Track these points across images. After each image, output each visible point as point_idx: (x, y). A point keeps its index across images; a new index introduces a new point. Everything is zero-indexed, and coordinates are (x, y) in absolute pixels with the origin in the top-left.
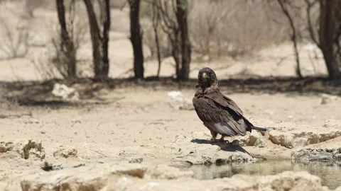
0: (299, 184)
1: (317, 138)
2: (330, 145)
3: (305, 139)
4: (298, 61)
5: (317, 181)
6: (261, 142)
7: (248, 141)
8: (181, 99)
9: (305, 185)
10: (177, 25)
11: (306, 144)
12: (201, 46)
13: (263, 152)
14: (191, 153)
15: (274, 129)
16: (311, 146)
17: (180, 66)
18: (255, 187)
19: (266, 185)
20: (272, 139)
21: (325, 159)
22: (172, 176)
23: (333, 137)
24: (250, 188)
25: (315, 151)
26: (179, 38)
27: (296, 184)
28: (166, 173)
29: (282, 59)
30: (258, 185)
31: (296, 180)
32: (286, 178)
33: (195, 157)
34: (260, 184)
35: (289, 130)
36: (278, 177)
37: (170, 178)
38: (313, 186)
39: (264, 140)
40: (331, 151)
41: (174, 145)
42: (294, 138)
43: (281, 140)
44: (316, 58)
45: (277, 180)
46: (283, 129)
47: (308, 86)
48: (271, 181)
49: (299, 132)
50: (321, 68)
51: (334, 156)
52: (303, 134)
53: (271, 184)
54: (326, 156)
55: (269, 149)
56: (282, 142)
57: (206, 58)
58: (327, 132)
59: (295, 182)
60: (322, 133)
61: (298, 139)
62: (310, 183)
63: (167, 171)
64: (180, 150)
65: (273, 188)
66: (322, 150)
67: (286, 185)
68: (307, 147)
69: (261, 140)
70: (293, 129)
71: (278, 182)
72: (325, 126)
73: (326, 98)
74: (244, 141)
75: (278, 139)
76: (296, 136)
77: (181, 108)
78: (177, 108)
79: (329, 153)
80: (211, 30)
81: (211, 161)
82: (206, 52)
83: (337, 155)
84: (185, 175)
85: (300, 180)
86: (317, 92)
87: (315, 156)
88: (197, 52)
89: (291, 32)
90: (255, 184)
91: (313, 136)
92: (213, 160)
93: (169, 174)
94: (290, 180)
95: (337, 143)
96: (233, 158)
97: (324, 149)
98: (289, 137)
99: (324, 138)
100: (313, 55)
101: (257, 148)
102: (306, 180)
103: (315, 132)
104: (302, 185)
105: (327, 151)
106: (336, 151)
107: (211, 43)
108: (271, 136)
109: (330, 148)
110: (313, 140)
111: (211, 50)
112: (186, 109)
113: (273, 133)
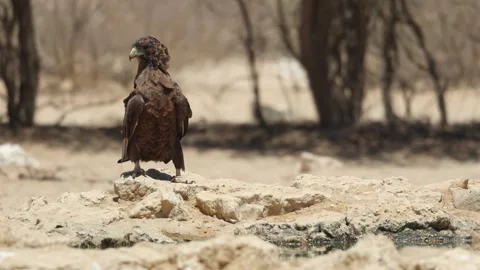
0: (244, 255)
1: (280, 206)
2: (303, 218)
3: (260, 207)
4: (256, 91)
5: (272, 251)
6: (181, 212)
7: (158, 210)
8: (21, 161)
9: (253, 257)
10: (10, 13)
11: (261, 216)
12: (58, 60)
13: (184, 228)
14: (58, 227)
15: (205, 189)
16: (270, 220)
17: (17, 99)
18: (172, 261)
19: (189, 257)
20: (201, 207)
21: (293, 241)
22: (36, 244)
23: (308, 205)
24: (163, 262)
25: (276, 228)
26: (15, 41)
27: (239, 256)
28: (24, 239)
29: (224, 88)
30: (176, 256)
31: (239, 248)
32: (222, 246)
33: (64, 234)
34: (180, 256)
35: (232, 191)
36: (208, 243)
37: (33, 247)
38: (266, 259)
39: (187, 207)
40: (305, 228)
41: (27, 215)
42: (240, 205)
43: (218, 208)
44: (296, 88)
45: (207, 249)
46: (221, 189)
47: (276, 141)
48: (198, 250)
49: (249, 195)
50: (305, 108)
51: (309, 237)
52: (256, 198)
53: (199, 256)
54: (293, 237)
55: (195, 224)
56: (219, 213)
57: (67, 85)
58: (297, 195)
59: (237, 252)
60: (290, 197)
61: (248, 207)
62: (260, 254)
63: (27, 236)
64: (38, 222)
65: (201, 261)
66: (289, 227)
67: (221, 256)
68: (262, 221)
69: (182, 207)
70: (238, 190)
71: (209, 252)
72: (296, 185)
73: (311, 161)
74: (151, 209)
75: (211, 206)
76: (244, 201)
77: (21, 177)
78: (13, 175)
79: (300, 232)
80: (78, 26)
81: (93, 241)
82: (67, 72)
83: (314, 236)
84: (56, 243)
85: (244, 249)
86: (294, 150)
87: (275, 237)
88: (50, 72)
89: (245, 34)
90: (172, 256)
91: (273, 202)
92: (97, 241)
93: (30, 241)
94: (228, 249)
95: (316, 215)
96: (132, 239)
97: (292, 224)
98: (231, 203)
99: (294, 206)
100: (288, 84)
101: (175, 222)
102: (254, 248)
103: (276, 195)
104: (248, 256)
105: (298, 228)
106: (312, 229)
107: (78, 55)
108: (198, 201)
109: (302, 223)
110: (274, 209)
111: (78, 68)
112: (32, 178)
113: (203, 196)
